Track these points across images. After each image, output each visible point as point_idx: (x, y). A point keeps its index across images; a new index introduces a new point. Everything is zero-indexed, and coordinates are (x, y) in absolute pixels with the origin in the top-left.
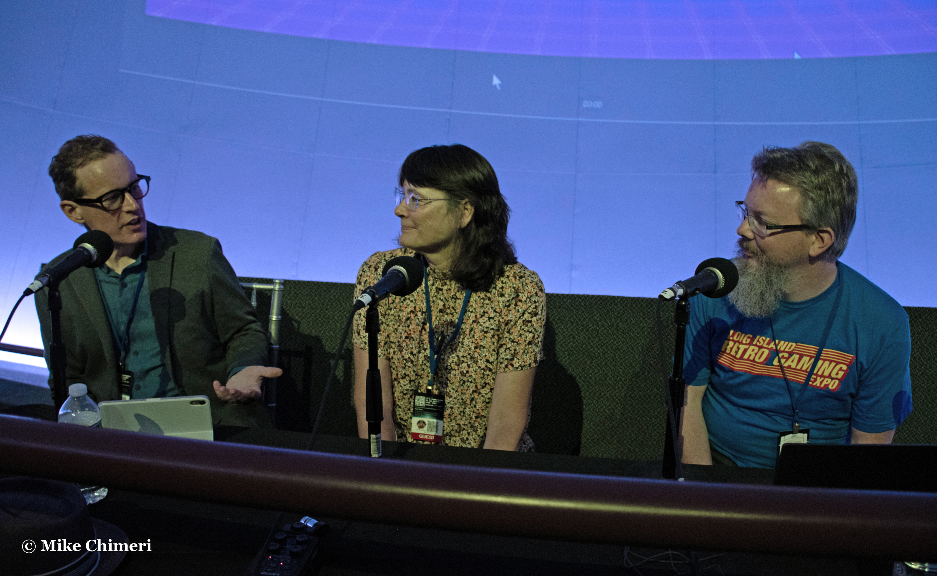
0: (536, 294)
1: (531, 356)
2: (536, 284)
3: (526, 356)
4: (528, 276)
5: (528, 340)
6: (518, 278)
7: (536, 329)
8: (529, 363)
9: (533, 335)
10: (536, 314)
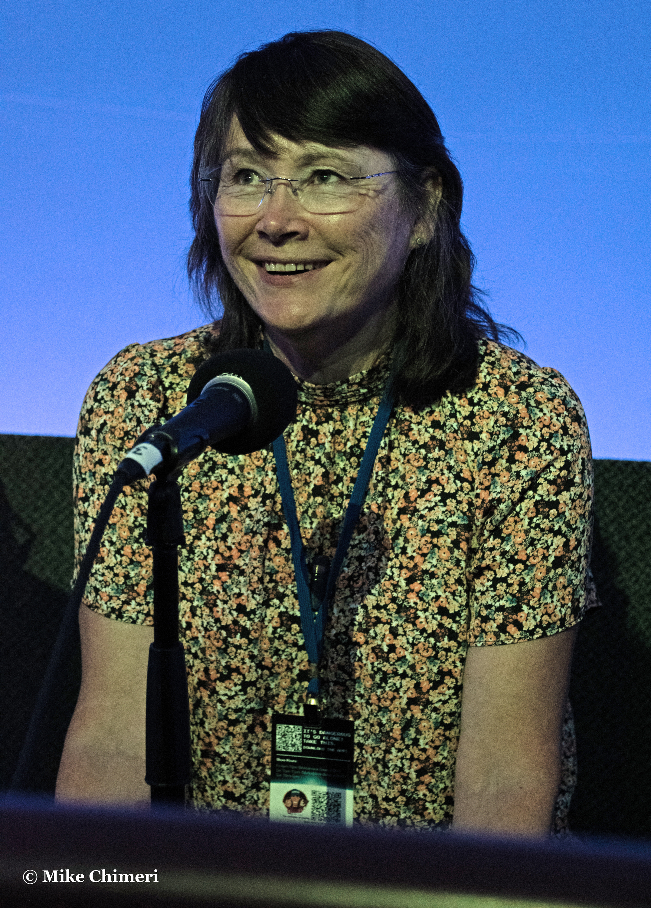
0: (565, 428)
1: (563, 599)
2: (564, 402)
3: (552, 597)
4: (542, 383)
5: (554, 554)
6: (513, 388)
7: (572, 522)
8: (559, 616)
9: (564, 540)
10: (568, 484)
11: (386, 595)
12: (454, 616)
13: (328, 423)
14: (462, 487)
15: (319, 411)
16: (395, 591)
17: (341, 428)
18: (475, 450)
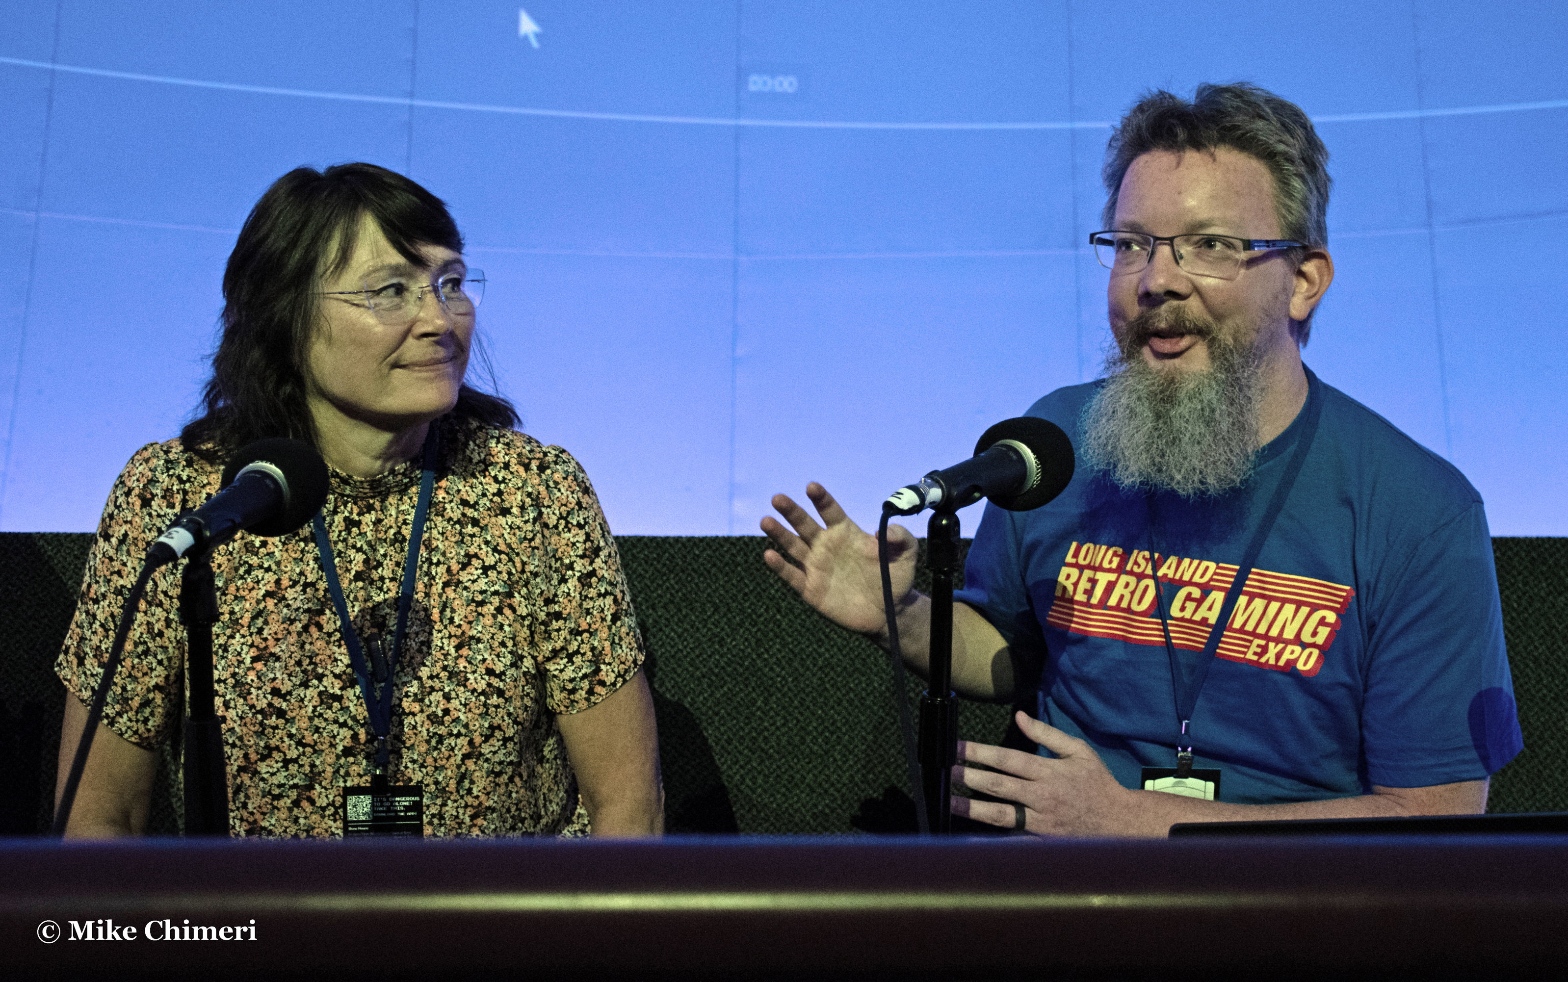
11: (438, 665)
12: (501, 676)
13: (370, 513)
14: (500, 559)
15: (360, 503)
16: (446, 660)
17: (382, 517)
18: (509, 523)
